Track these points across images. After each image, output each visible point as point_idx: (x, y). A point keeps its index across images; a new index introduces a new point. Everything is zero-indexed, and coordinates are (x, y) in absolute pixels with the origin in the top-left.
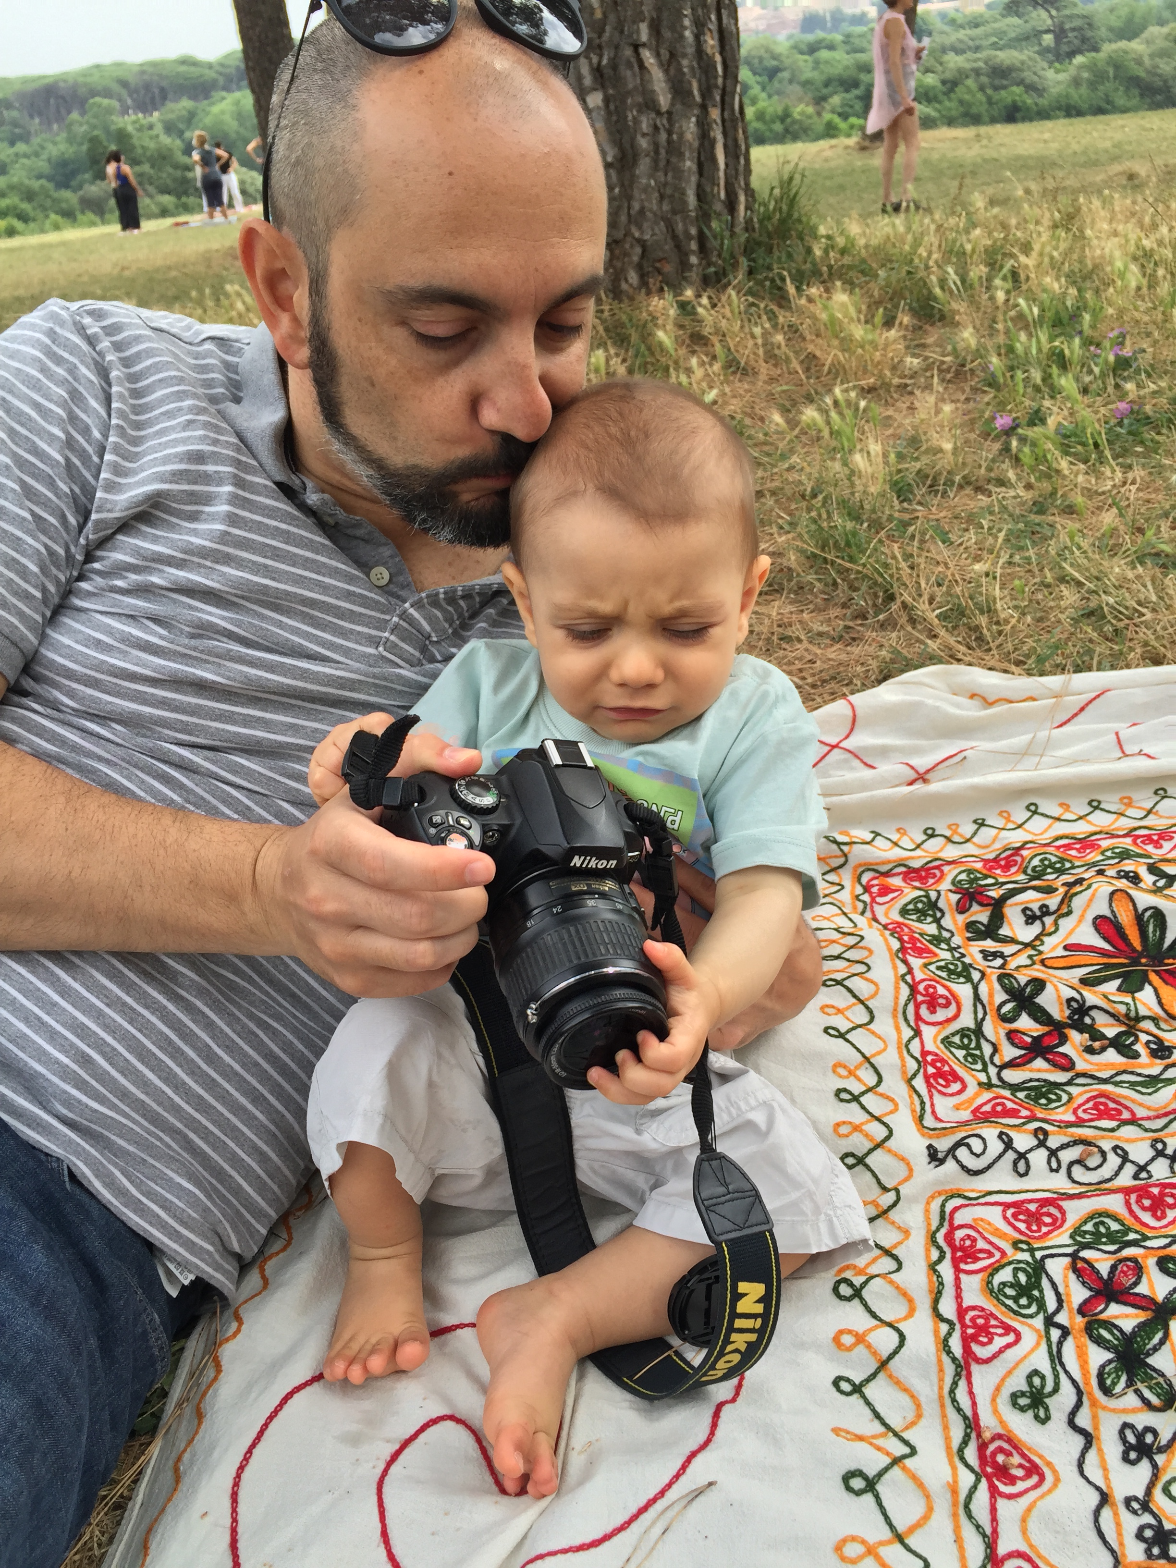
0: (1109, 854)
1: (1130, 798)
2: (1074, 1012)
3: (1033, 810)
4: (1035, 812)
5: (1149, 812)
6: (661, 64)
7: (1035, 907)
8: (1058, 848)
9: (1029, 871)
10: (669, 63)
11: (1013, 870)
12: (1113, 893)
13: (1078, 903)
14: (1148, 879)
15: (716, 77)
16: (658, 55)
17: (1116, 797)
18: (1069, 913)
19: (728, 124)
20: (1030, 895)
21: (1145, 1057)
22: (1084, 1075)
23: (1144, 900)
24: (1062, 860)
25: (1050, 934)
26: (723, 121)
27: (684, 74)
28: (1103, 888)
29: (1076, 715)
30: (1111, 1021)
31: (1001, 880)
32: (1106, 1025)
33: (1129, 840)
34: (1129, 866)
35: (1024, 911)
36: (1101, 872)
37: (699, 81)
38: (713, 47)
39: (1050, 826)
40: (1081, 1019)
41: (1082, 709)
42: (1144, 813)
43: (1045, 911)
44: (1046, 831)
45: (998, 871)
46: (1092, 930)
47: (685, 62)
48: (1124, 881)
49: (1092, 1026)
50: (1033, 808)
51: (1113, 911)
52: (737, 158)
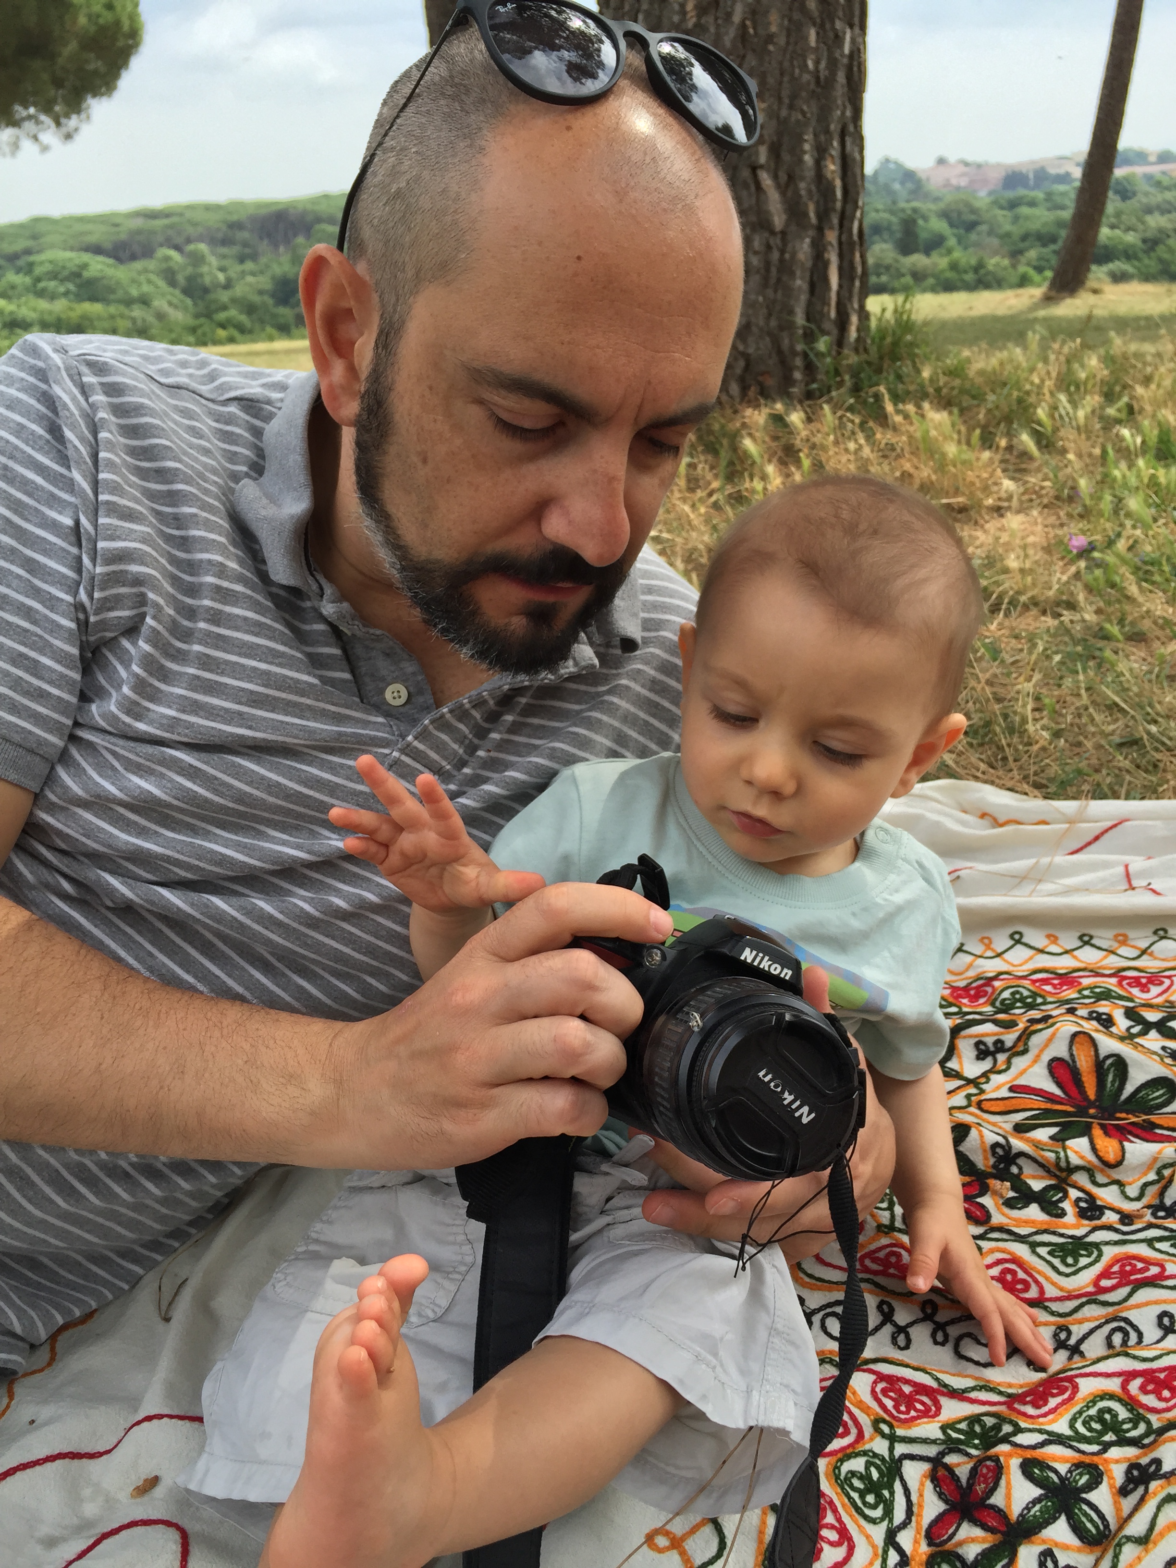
0: (1086, 993)
1: (1125, 936)
2: (1000, 1160)
3: (1017, 939)
4: (1018, 942)
5: (1144, 952)
6: (778, 186)
7: (990, 1041)
8: (1034, 982)
9: (998, 1004)
10: (787, 185)
11: (982, 1001)
12: (1075, 1035)
13: (1036, 1041)
14: (1122, 1023)
15: (834, 200)
16: (775, 177)
17: (1110, 934)
18: (1025, 1051)
19: (845, 247)
20: (989, 1027)
21: (1071, 1217)
22: (1000, 1229)
23: (1108, 1044)
24: (1034, 995)
25: (1000, 1072)
26: (840, 243)
27: (800, 196)
28: (1067, 1027)
29: (1089, 844)
30: (1041, 1172)
31: (965, 1009)
32: (1034, 1177)
33: (1114, 980)
34: (1104, 1007)
35: (977, 1044)
36: (1071, 1011)
37: (817, 203)
38: (833, 172)
39: (1031, 958)
40: (1007, 1169)
41: (1097, 838)
42: (1136, 953)
43: (999, 1046)
44: (1026, 962)
45: (965, 1001)
46: (1045, 1072)
47: (802, 185)
48: (1094, 1023)
49: (1018, 1177)
50: (1017, 937)
51: (1072, 1055)
52: (852, 279)
